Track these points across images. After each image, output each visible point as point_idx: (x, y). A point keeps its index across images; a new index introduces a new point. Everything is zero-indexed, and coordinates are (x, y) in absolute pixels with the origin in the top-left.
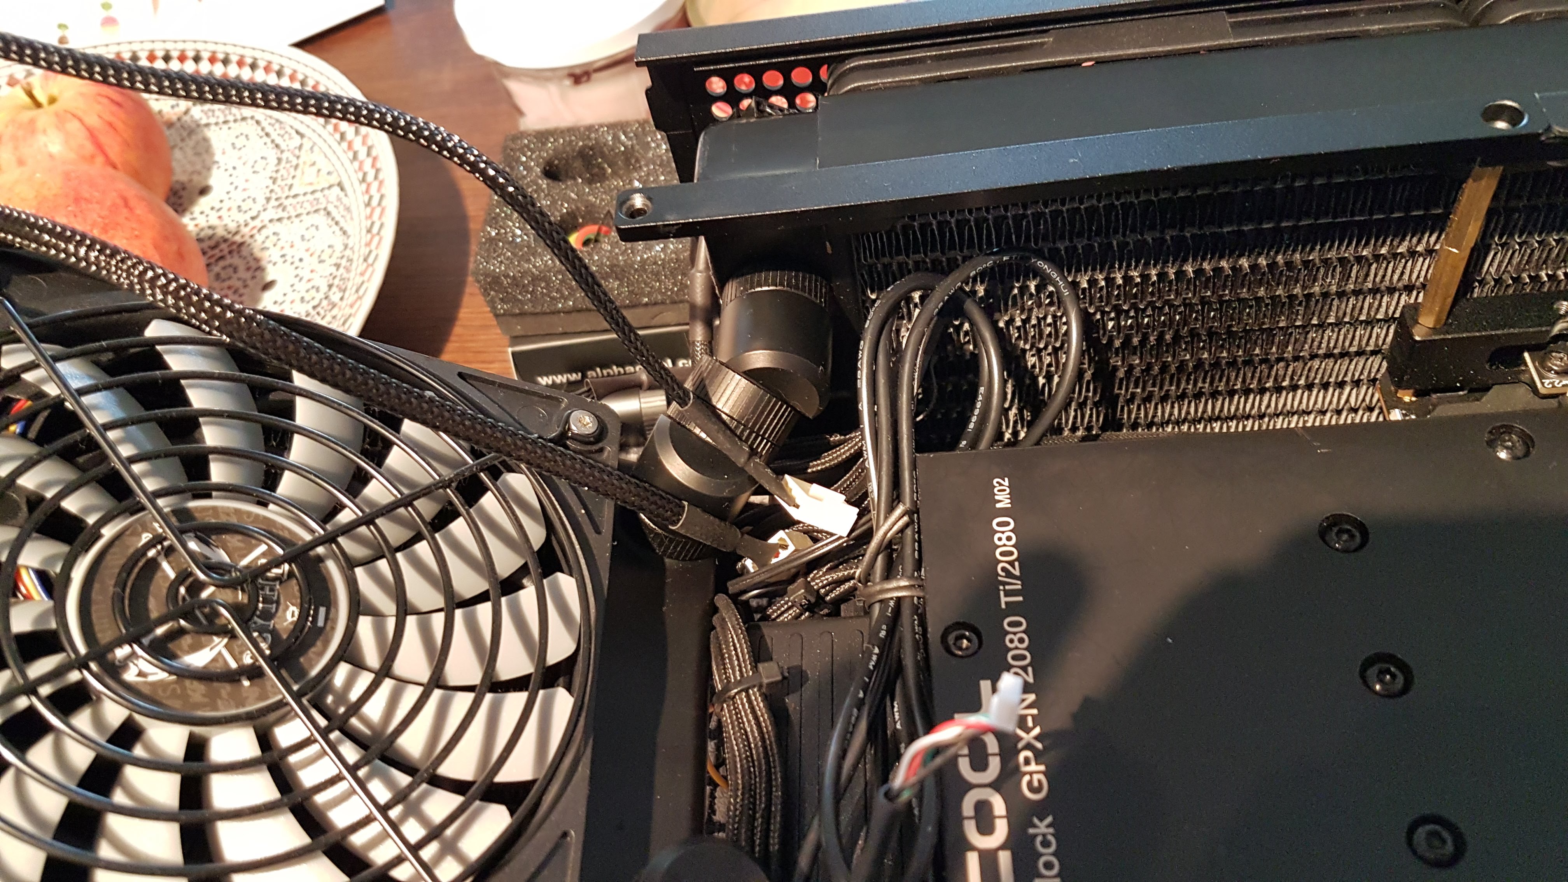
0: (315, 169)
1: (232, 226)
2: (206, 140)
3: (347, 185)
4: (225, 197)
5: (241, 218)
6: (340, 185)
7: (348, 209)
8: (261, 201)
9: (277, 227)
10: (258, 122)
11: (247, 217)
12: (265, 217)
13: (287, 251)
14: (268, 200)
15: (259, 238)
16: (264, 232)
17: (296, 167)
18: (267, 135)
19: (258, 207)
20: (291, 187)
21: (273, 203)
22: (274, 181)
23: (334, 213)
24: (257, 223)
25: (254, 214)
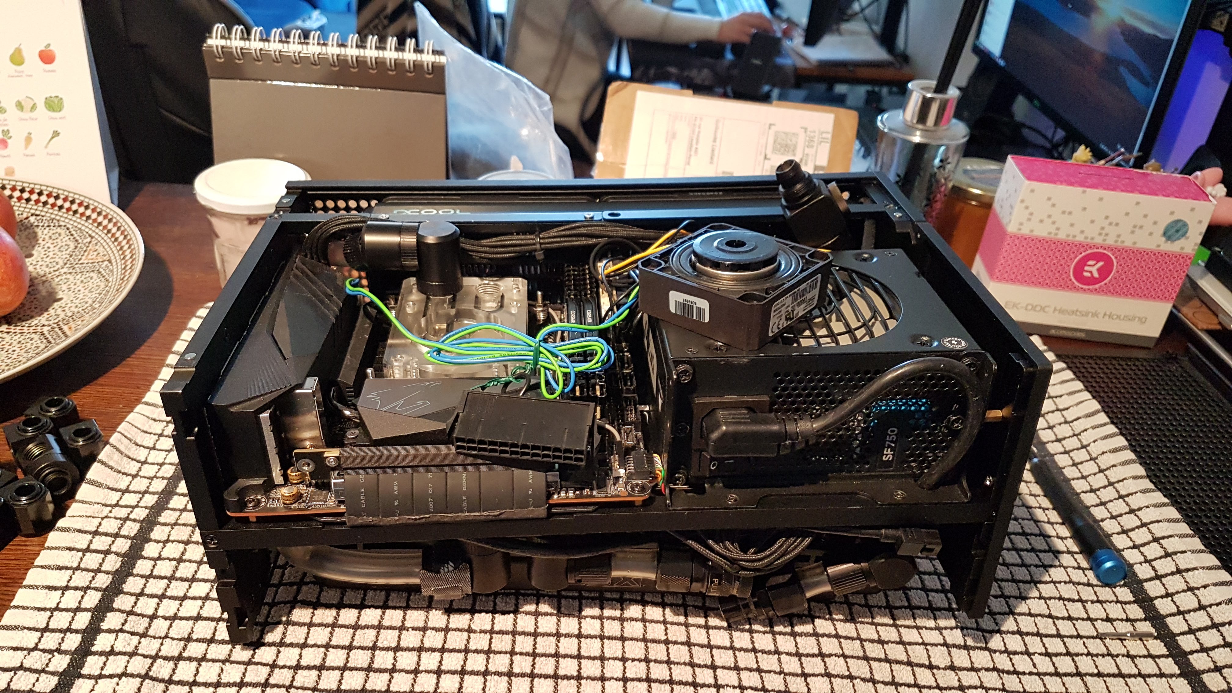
0: (95, 253)
1: (42, 273)
2: (35, 233)
3: (113, 261)
4: (39, 259)
5: (47, 270)
6: (110, 261)
7: (112, 271)
8: (61, 263)
9: (68, 276)
10: (68, 229)
11: (52, 270)
12: (63, 271)
13: (72, 286)
14: (65, 264)
15: (57, 280)
16: (60, 278)
17: (85, 251)
18: (72, 235)
19: (57, 267)
20: (80, 260)
21: (68, 265)
22: (71, 256)
23: (103, 272)
24: (57, 273)
25: (56, 269)
